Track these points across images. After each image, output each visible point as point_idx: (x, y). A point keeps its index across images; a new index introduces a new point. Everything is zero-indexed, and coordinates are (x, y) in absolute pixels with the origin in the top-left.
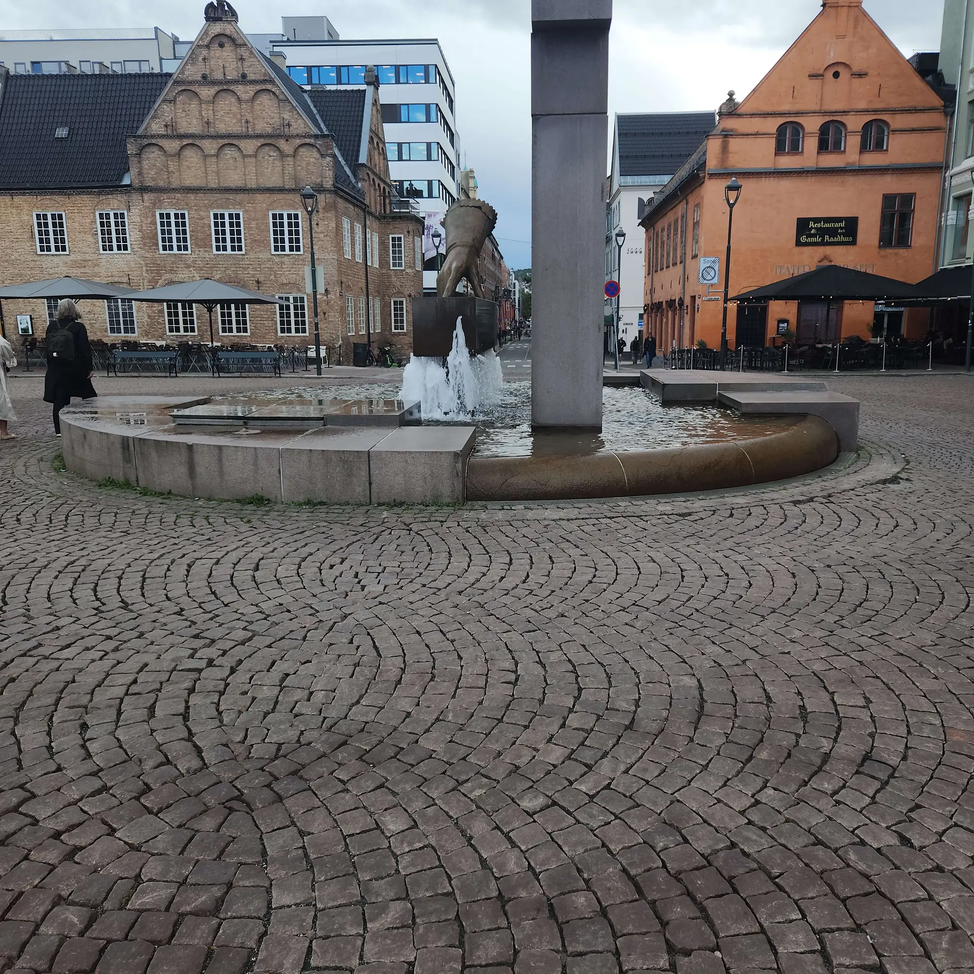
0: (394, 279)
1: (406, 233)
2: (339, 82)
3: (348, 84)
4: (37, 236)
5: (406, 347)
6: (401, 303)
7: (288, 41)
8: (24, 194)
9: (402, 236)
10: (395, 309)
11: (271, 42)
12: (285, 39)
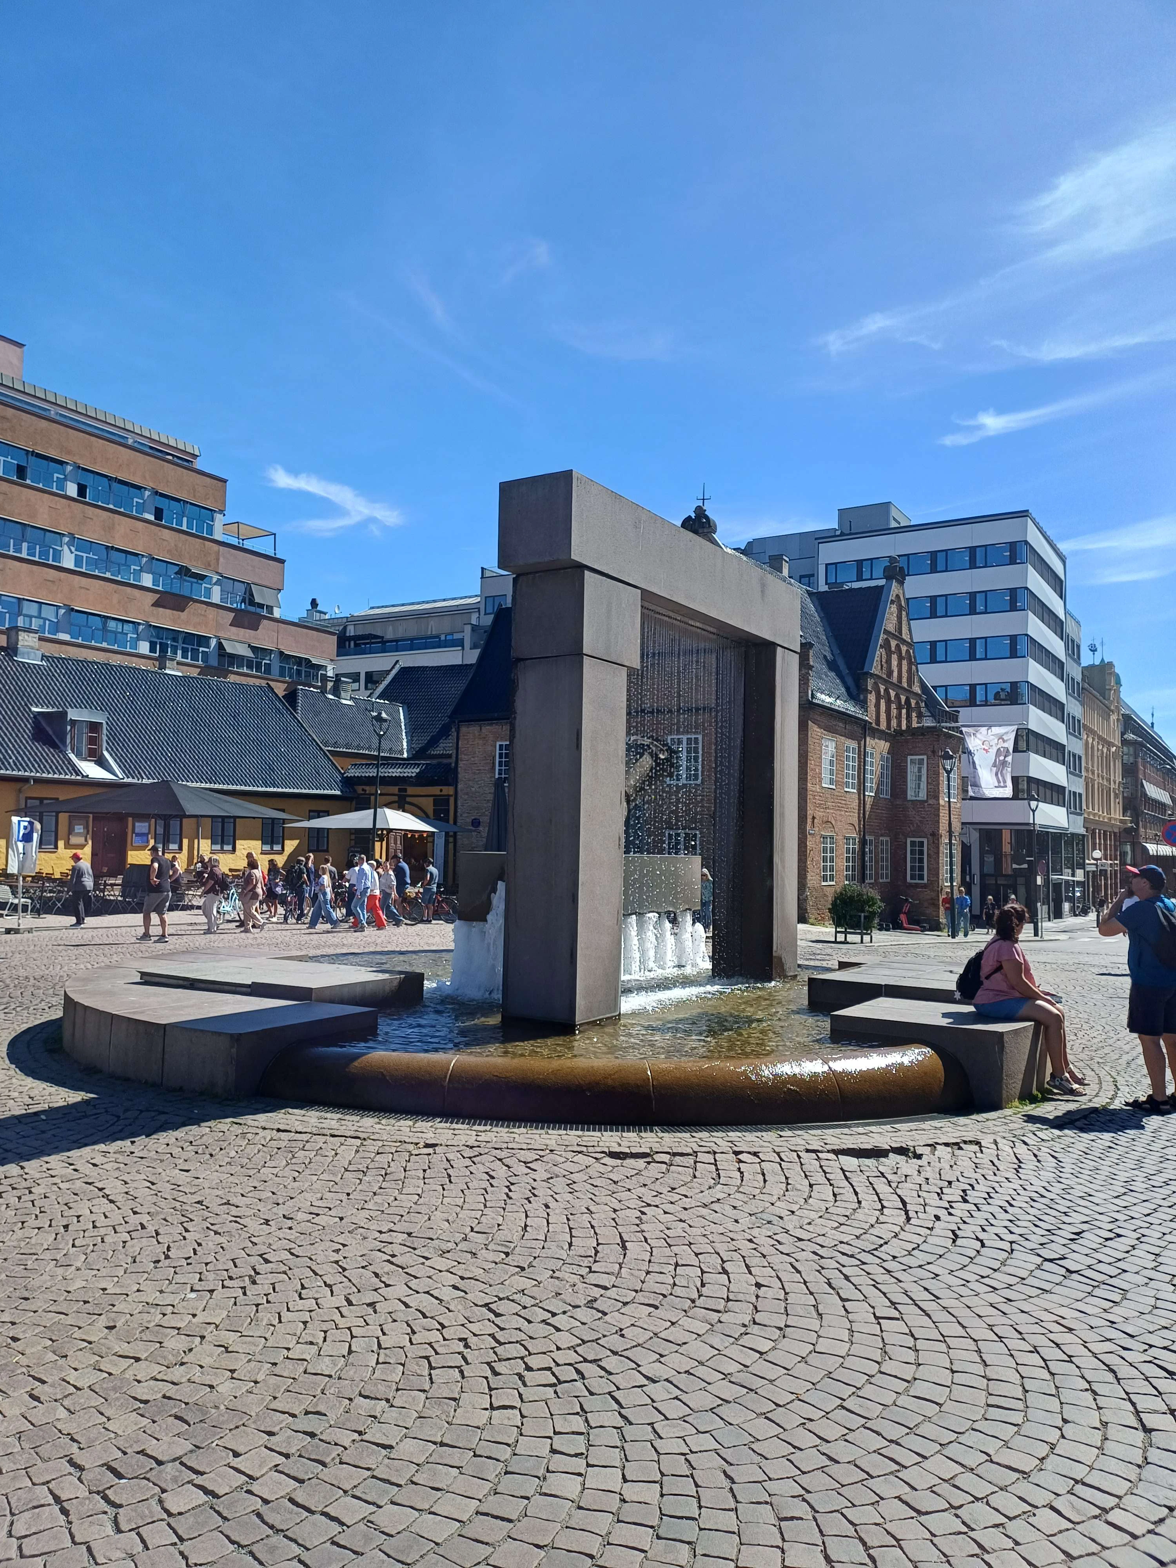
0: (911, 813)
1: (930, 753)
2: (860, 578)
3: (871, 579)
4: (497, 768)
5: (926, 904)
6: (921, 844)
7: (842, 534)
8: (491, 724)
9: (925, 757)
10: (912, 853)
11: (816, 539)
12: (838, 533)
